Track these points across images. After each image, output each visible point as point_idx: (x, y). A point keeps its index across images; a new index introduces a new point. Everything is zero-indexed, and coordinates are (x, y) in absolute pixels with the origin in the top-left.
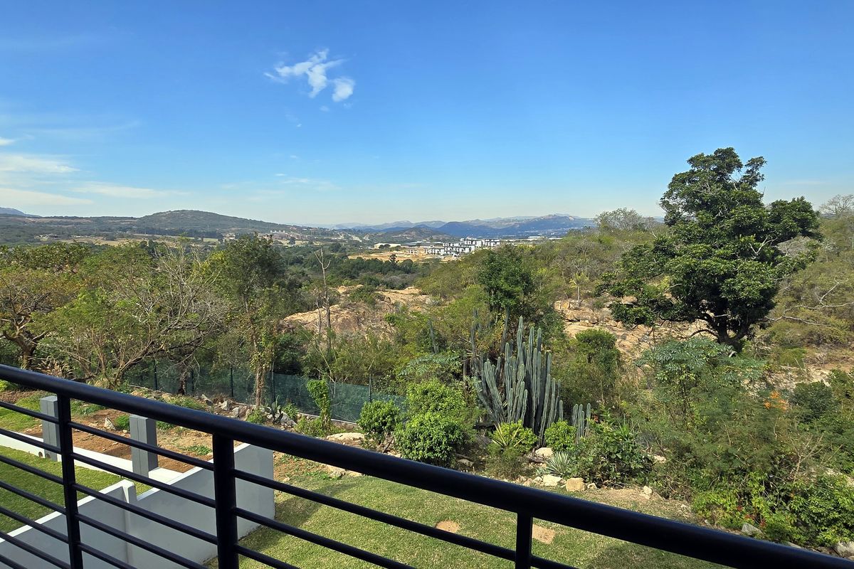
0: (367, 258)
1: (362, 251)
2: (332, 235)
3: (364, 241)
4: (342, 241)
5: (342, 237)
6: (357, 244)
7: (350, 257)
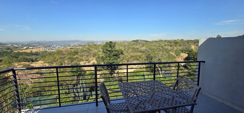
0: (21, 52)
1: (19, 50)
2: (5, 45)
3: (19, 46)
4: (10, 46)
5: (10, 45)
6: (16, 47)
7: (14, 52)
